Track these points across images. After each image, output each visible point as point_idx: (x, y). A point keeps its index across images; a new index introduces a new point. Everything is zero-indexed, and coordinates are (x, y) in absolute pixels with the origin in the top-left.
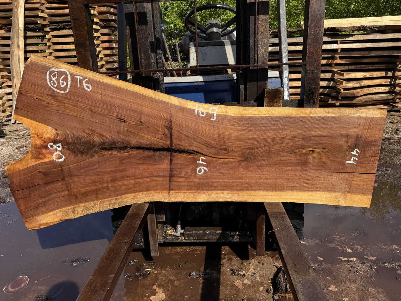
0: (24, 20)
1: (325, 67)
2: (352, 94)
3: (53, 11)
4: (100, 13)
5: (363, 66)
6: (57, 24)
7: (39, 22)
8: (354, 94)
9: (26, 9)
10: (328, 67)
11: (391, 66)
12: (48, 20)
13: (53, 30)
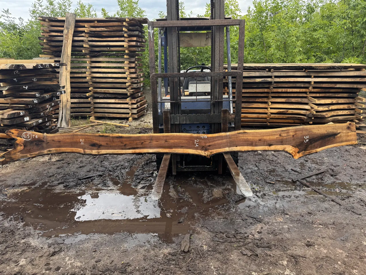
0: (72, 49)
1: (302, 94)
2: (322, 115)
3: (94, 43)
4: (130, 46)
5: (330, 94)
6: (96, 53)
7: (83, 51)
8: (324, 116)
9: (74, 41)
10: (304, 94)
11: (352, 95)
12: (89, 50)
13: (92, 57)
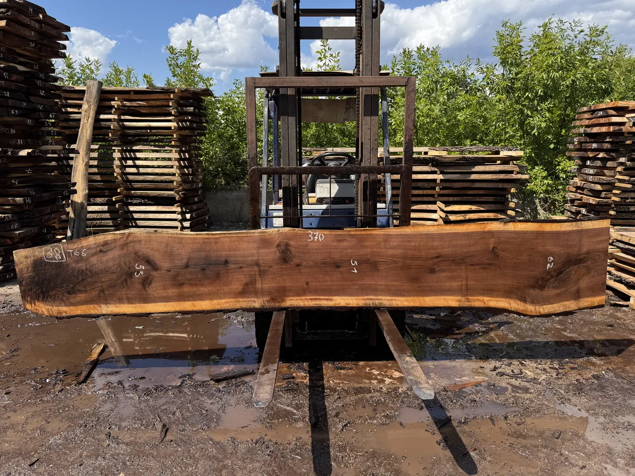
1: (428, 198)
5: (469, 198)
6: (130, 138)
7: (110, 135)
10: (431, 198)
13: (124, 144)
